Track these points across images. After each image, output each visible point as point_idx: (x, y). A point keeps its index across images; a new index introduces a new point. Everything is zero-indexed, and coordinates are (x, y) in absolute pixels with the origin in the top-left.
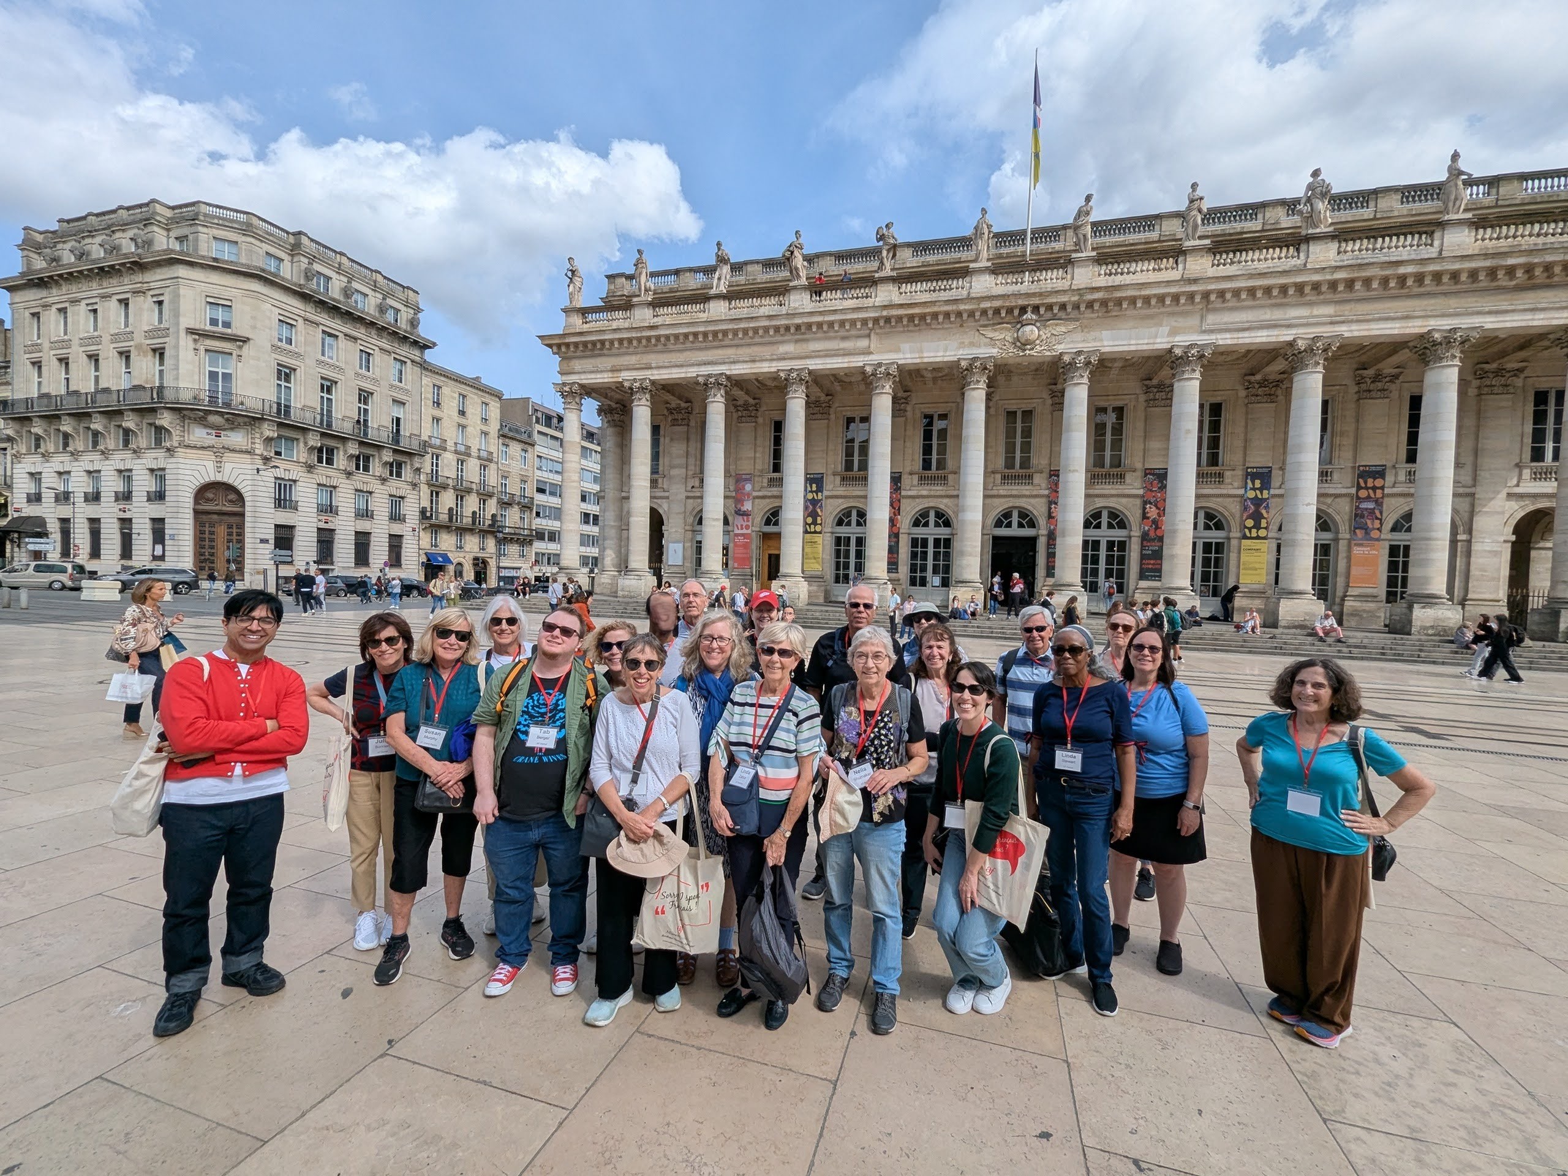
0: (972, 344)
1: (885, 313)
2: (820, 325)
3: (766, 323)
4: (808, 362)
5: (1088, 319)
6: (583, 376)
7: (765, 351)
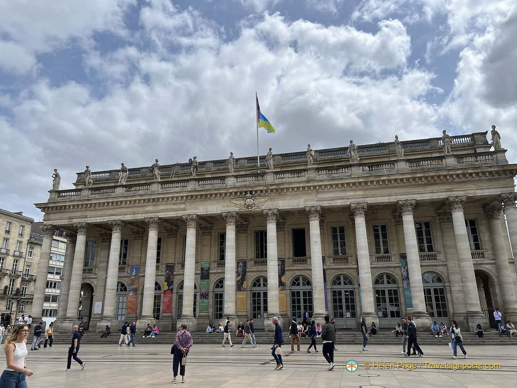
0: (228, 206)
1: (190, 194)
2: (163, 199)
3: (140, 198)
4: (158, 214)
5: (272, 196)
6: (54, 221)
7: (140, 210)
